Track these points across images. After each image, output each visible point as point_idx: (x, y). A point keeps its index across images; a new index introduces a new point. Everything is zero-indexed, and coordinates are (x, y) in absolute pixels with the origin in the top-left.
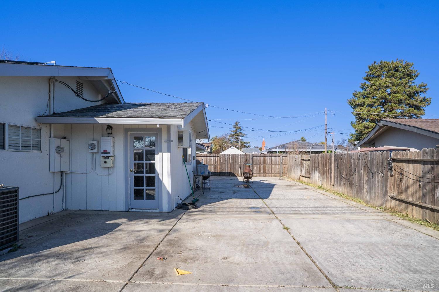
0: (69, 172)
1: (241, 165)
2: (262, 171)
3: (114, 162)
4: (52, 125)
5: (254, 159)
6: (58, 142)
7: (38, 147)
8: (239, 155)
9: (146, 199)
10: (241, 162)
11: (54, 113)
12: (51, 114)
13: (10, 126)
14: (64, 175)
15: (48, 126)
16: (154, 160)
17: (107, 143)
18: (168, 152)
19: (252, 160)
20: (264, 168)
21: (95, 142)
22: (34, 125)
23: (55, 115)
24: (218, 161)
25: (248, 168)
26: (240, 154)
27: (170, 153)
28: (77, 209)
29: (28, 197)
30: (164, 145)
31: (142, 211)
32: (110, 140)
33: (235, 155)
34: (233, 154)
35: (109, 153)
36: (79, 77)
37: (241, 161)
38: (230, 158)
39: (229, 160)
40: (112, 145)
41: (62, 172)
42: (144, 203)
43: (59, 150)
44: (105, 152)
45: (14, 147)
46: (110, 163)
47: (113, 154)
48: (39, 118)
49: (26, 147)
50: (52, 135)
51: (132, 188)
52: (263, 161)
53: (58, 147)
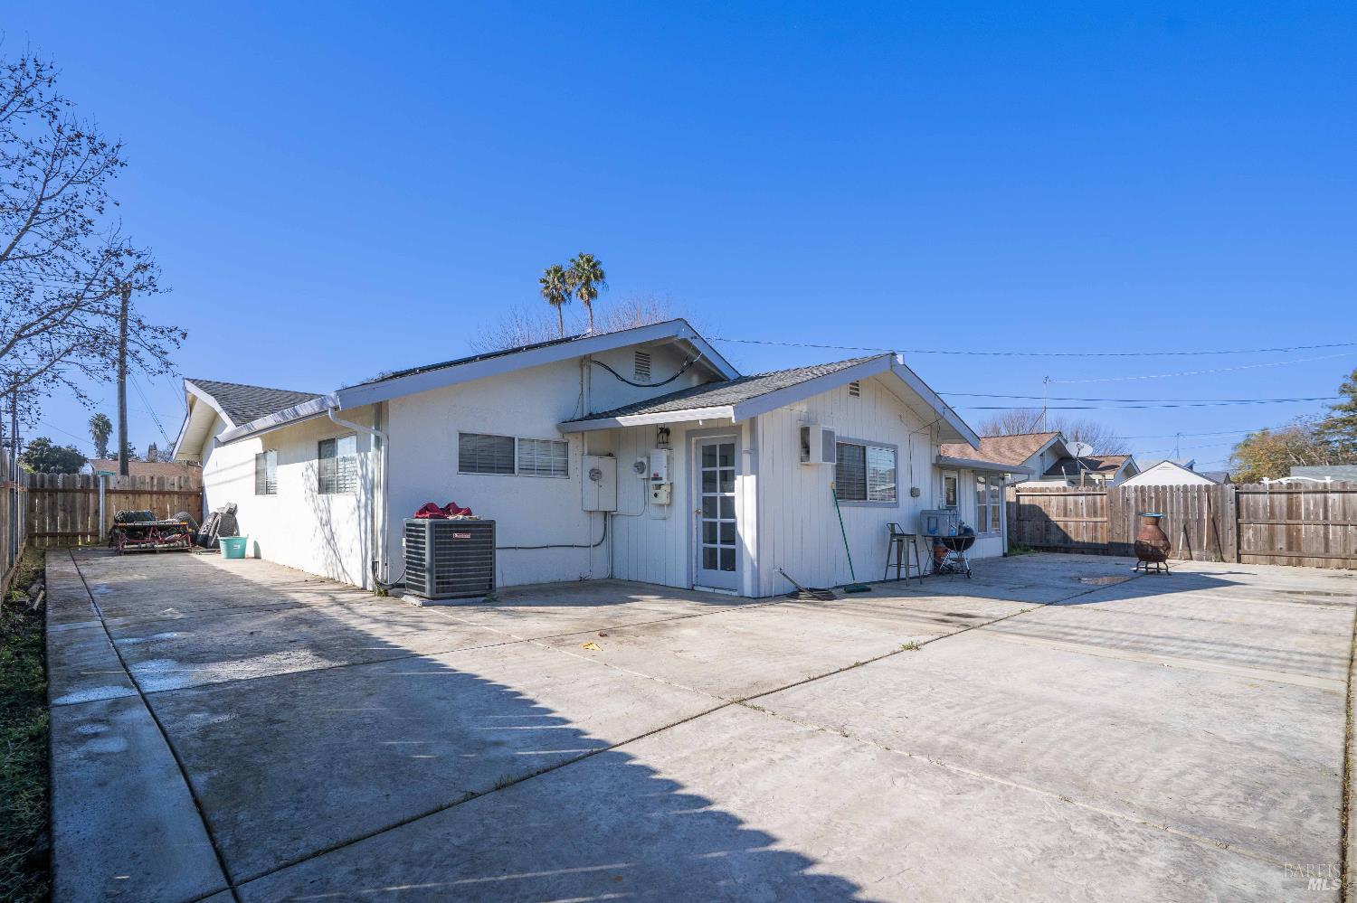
0: (614, 513)
1: (1186, 522)
2: (1281, 544)
3: (671, 494)
4: (586, 433)
5: (1243, 505)
6: (594, 462)
7: (565, 471)
8: (1179, 489)
9: (722, 569)
10: (1186, 514)
11: (590, 414)
12: (585, 415)
13: (520, 440)
14: (609, 518)
15: (580, 437)
16: (732, 490)
17: (659, 461)
18: (752, 474)
19: (1233, 505)
20: (1289, 535)
21: (645, 461)
22: (556, 436)
23: (591, 416)
24: (1102, 508)
25: (1150, 527)
26: (1185, 486)
27: (754, 477)
28: (625, 578)
29: (547, 547)
30: (746, 460)
31: (711, 590)
32: (663, 454)
33: (1164, 488)
34: (1156, 488)
35: (661, 479)
36: (640, 345)
37: (1186, 508)
38: (1144, 501)
39: (1143, 505)
40: (665, 463)
41: (606, 512)
42: (719, 575)
43: (595, 474)
44: (656, 478)
45: (529, 470)
46: (663, 497)
47: (668, 479)
48: (565, 425)
49: (544, 471)
50: (586, 452)
51: (699, 545)
52: (1285, 509)
53: (593, 470)
